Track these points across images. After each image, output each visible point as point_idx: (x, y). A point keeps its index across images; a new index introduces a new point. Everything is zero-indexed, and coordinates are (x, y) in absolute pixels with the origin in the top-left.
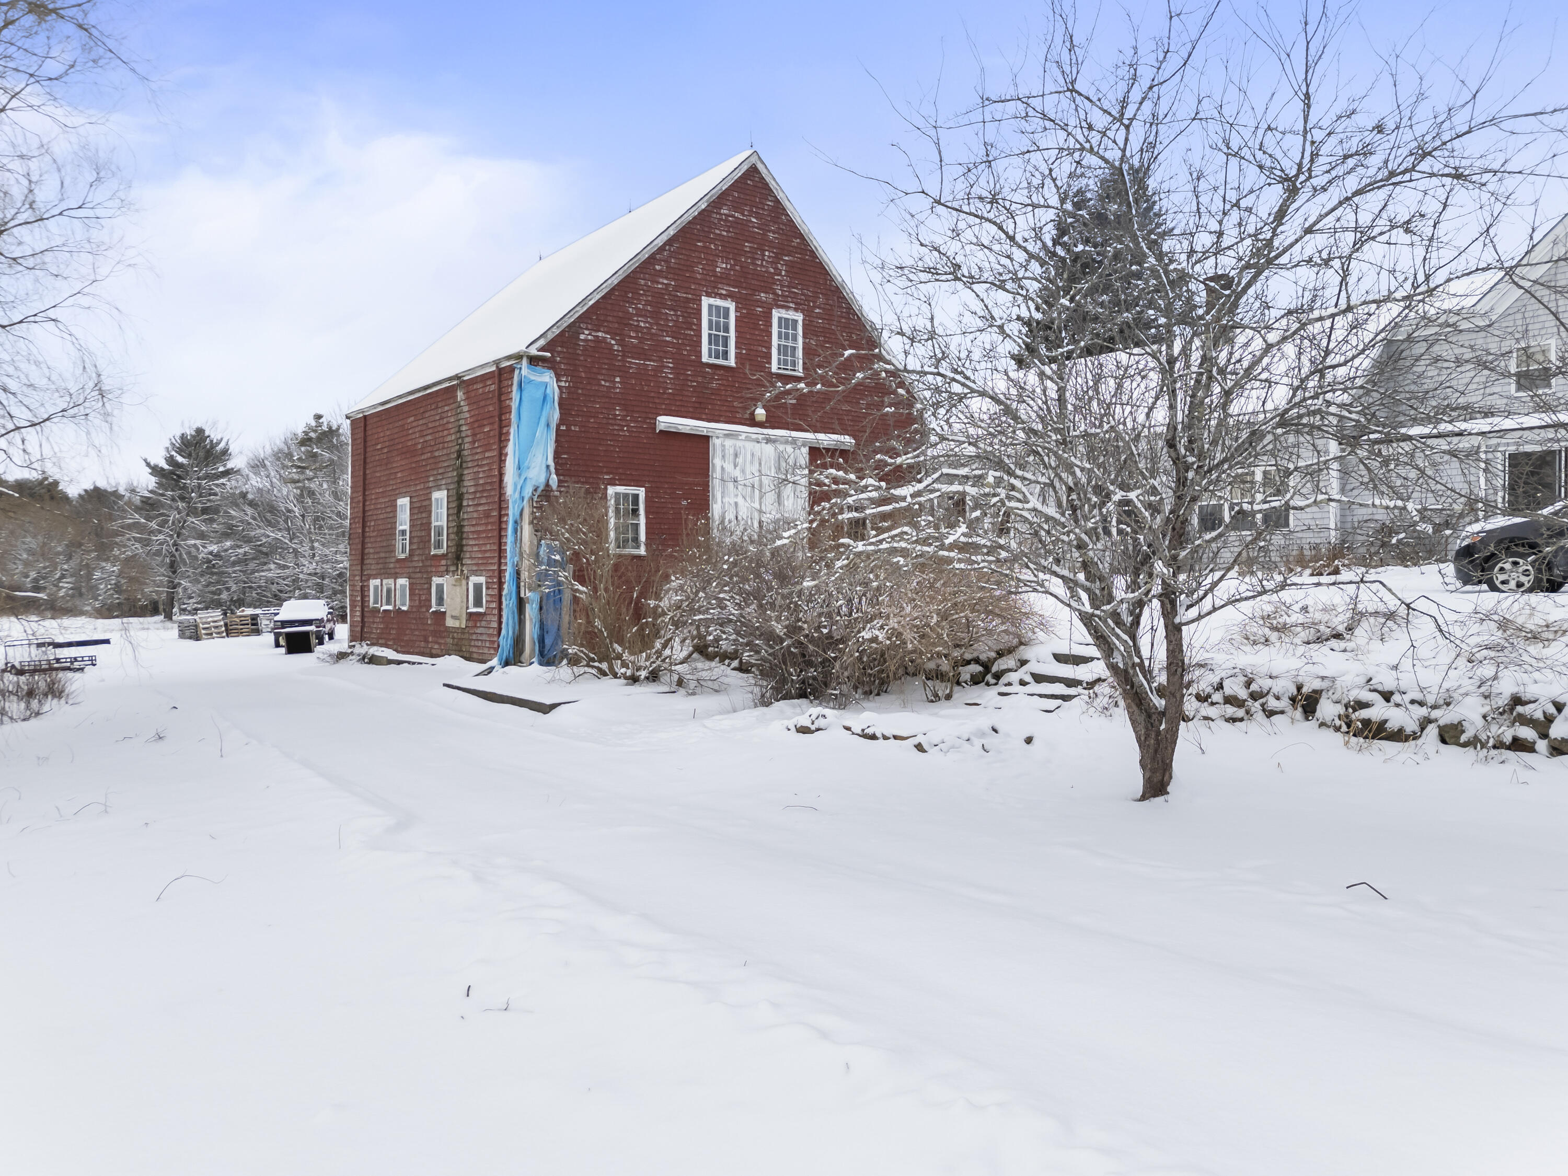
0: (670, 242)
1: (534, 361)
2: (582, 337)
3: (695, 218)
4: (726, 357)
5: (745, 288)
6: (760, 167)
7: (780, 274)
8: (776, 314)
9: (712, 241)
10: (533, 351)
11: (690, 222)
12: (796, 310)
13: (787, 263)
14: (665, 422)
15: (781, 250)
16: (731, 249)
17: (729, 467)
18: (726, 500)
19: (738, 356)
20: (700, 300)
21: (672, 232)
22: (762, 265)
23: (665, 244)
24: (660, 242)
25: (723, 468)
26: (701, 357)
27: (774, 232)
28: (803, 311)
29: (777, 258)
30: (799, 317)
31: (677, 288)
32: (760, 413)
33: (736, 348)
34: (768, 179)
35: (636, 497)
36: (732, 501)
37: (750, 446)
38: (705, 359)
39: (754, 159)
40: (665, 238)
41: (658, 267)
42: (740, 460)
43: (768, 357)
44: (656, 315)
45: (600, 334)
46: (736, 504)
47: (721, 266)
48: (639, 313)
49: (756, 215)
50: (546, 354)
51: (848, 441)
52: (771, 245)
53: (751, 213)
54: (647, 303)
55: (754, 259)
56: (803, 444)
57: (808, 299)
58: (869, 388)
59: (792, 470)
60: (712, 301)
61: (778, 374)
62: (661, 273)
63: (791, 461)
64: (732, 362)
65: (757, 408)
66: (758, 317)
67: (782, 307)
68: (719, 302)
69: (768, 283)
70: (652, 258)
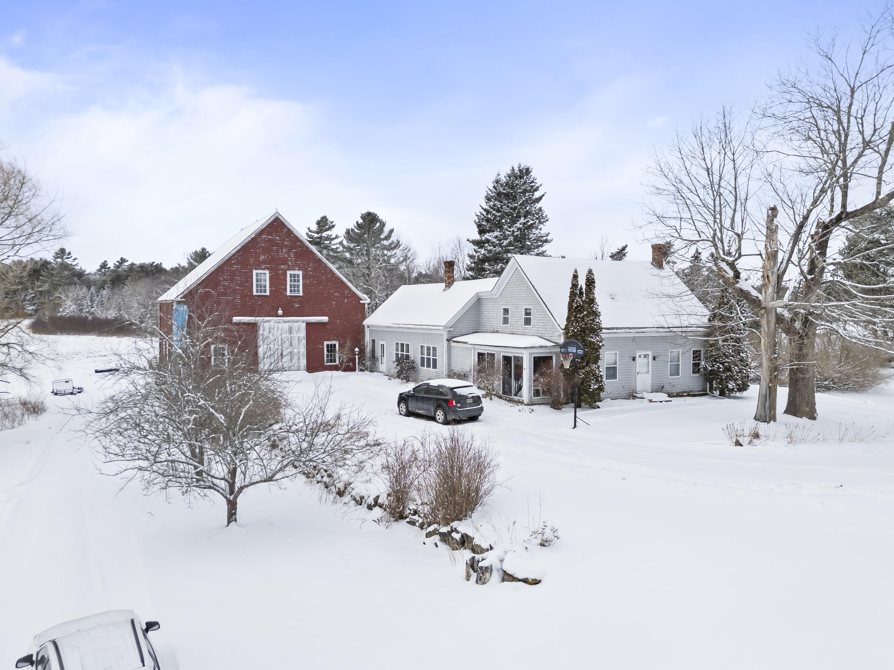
0: (238, 251)
1: (179, 302)
2: (199, 291)
3: (249, 241)
4: (265, 291)
5: (274, 265)
6: (280, 217)
7: (291, 257)
8: (289, 273)
9: (257, 249)
10: (179, 299)
11: (247, 243)
12: (299, 270)
13: (294, 252)
14: (237, 319)
15: (290, 248)
16: (267, 250)
17: (266, 334)
18: (265, 346)
19: (270, 291)
20: (252, 272)
21: (239, 248)
22: (282, 255)
23: (236, 253)
24: (233, 252)
25: (263, 335)
26: (253, 293)
27: (287, 241)
28: (302, 270)
29: (289, 251)
30: (300, 273)
31: (241, 269)
32: (280, 312)
33: (270, 287)
34: (284, 221)
35: (224, 349)
37: (276, 325)
38: (255, 293)
39: (277, 215)
40: (236, 250)
41: (233, 262)
42: (272, 331)
43: (285, 290)
44: (232, 280)
45: (207, 289)
46: (270, 347)
47: (262, 258)
48: (225, 280)
49: (279, 236)
50: (184, 300)
51: (325, 319)
52: (286, 246)
53: (276, 236)
54: (228, 275)
55: (278, 253)
56: (303, 322)
57: (305, 265)
58: (336, 297)
59: (297, 333)
60: (258, 271)
61: (290, 296)
62: (234, 264)
63: (297, 329)
64: (268, 293)
65: (279, 310)
66: (280, 275)
67: (292, 270)
68: (261, 271)
69: (284, 261)
70: (230, 259)
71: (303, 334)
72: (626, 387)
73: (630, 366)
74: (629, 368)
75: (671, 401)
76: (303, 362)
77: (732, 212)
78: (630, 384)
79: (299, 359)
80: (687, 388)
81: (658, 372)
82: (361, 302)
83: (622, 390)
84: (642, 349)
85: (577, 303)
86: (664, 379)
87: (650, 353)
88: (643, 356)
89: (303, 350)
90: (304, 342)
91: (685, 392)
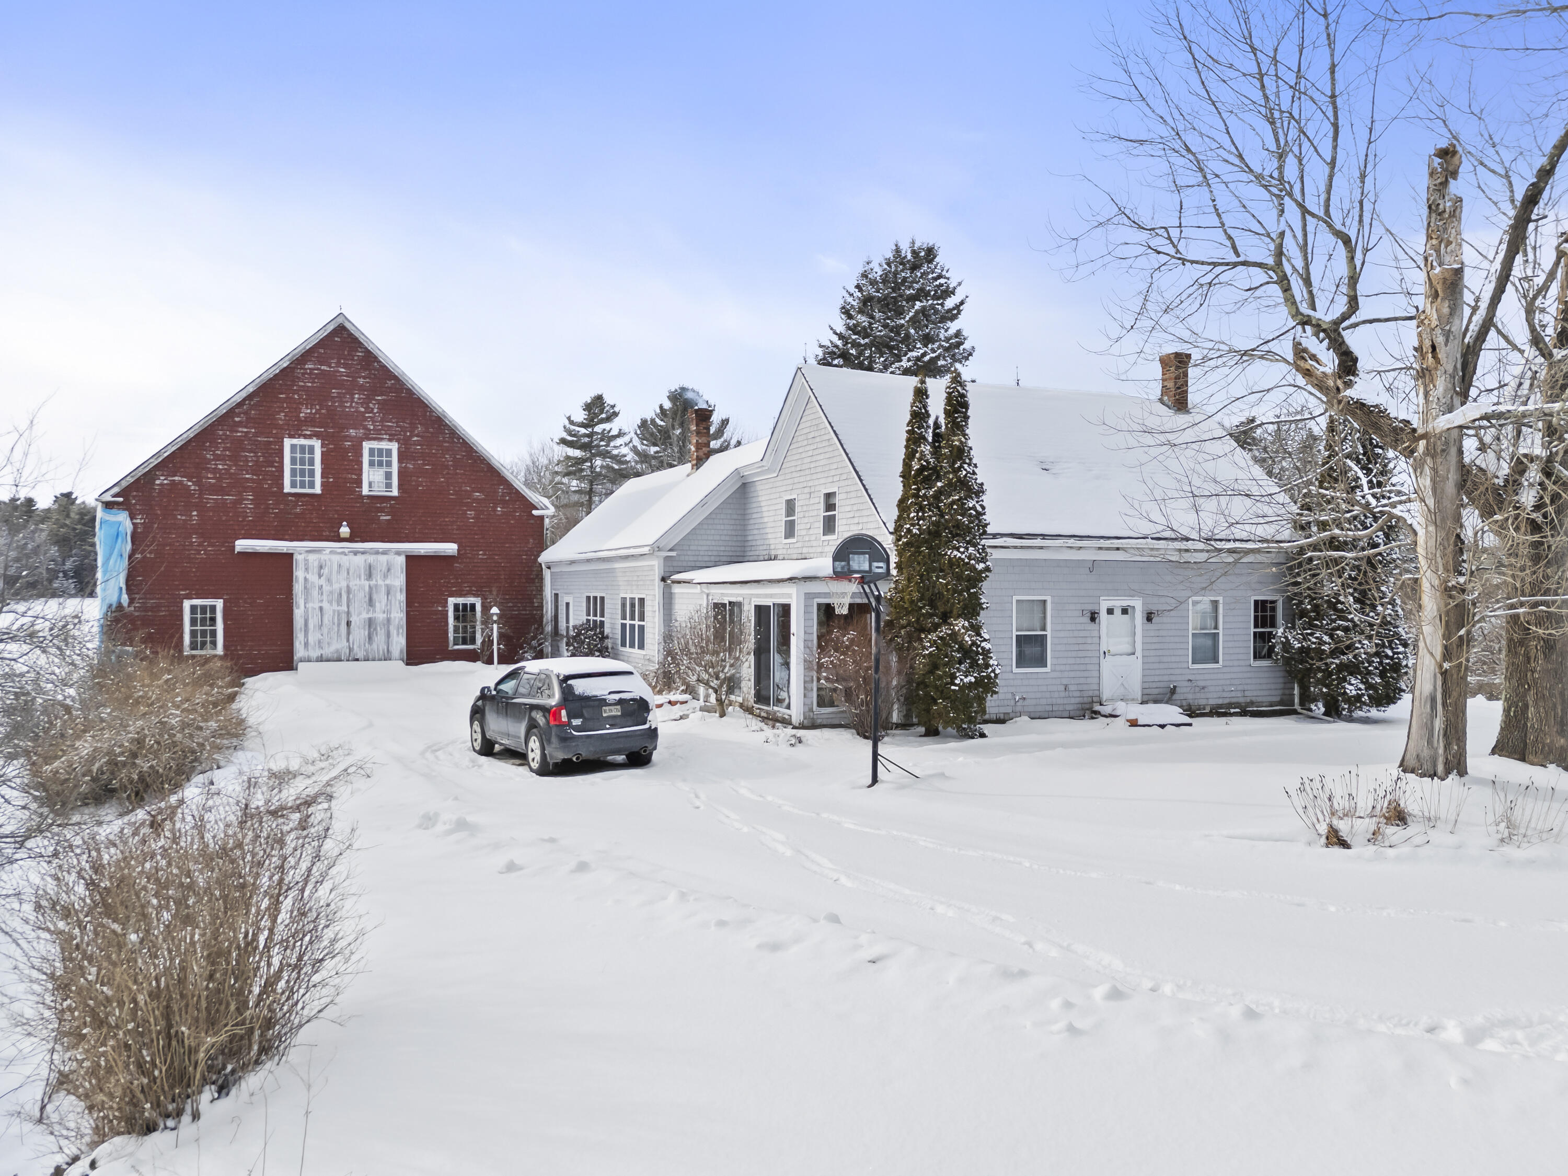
0: (250, 397)
1: (108, 505)
2: (158, 482)
3: (276, 375)
4: (312, 485)
5: (332, 428)
6: (347, 325)
7: (372, 412)
8: (367, 446)
9: (295, 392)
10: (108, 497)
11: (271, 379)
12: (390, 440)
13: (379, 402)
14: (242, 545)
15: (372, 392)
16: (318, 396)
17: (313, 578)
18: (310, 605)
19: (323, 485)
20: (283, 442)
21: (250, 389)
22: (351, 406)
23: (244, 400)
24: (238, 399)
25: (306, 579)
26: (283, 488)
27: (364, 378)
28: (398, 441)
29: (369, 399)
30: (394, 447)
31: (256, 435)
32: (345, 530)
33: (322, 477)
34: (357, 335)
35: (213, 608)
36: (317, 605)
37: (336, 558)
38: (287, 489)
39: (340, 320)
40: (244, 394)
41: (237, 419)
42: (325, 571)
43: (359, 483)
44: (235, 458)
45: (176, 478)
46: (321, 609)
47: (305, 412)
48: (217, 458)
49: (346, 366)
50: (121, 499)
51: (450, 548)
52: (361, 388)
53: (339, 364)
54: (225, 449)
55: (342, 403)
56: (398, 553)
57: (404, 430)
58: (477, 500)
59: (385, 577)
60: (295, 441)
61: (369, 497)
62: (240, 424)
63: (384, 569)
64: (318, 490)
65: (341, 525)
66: (347, 450)
67: (374, 439)
68: (303, 441)
69: (358, 420)
70: (231, 413)
71: (399, 580)
72: (1072, 688)
73: (1082, 634)
74: (1080, 641)
75: (1190, 725)
76: (399, 642)
77: (1327, 170)
78: (1082, 681)
79: (388, 635)
80: (1239, 694)
81: (1160, 653)
82: (535, 512)
83: (1063, 694)
84: (1115, 592)
85: (920, 459)
86: (1178, 671)
87: (1138, 604)
88: (1118, 612)
89: (399, 616)
90: (402, 597)
91: (1230, 705)
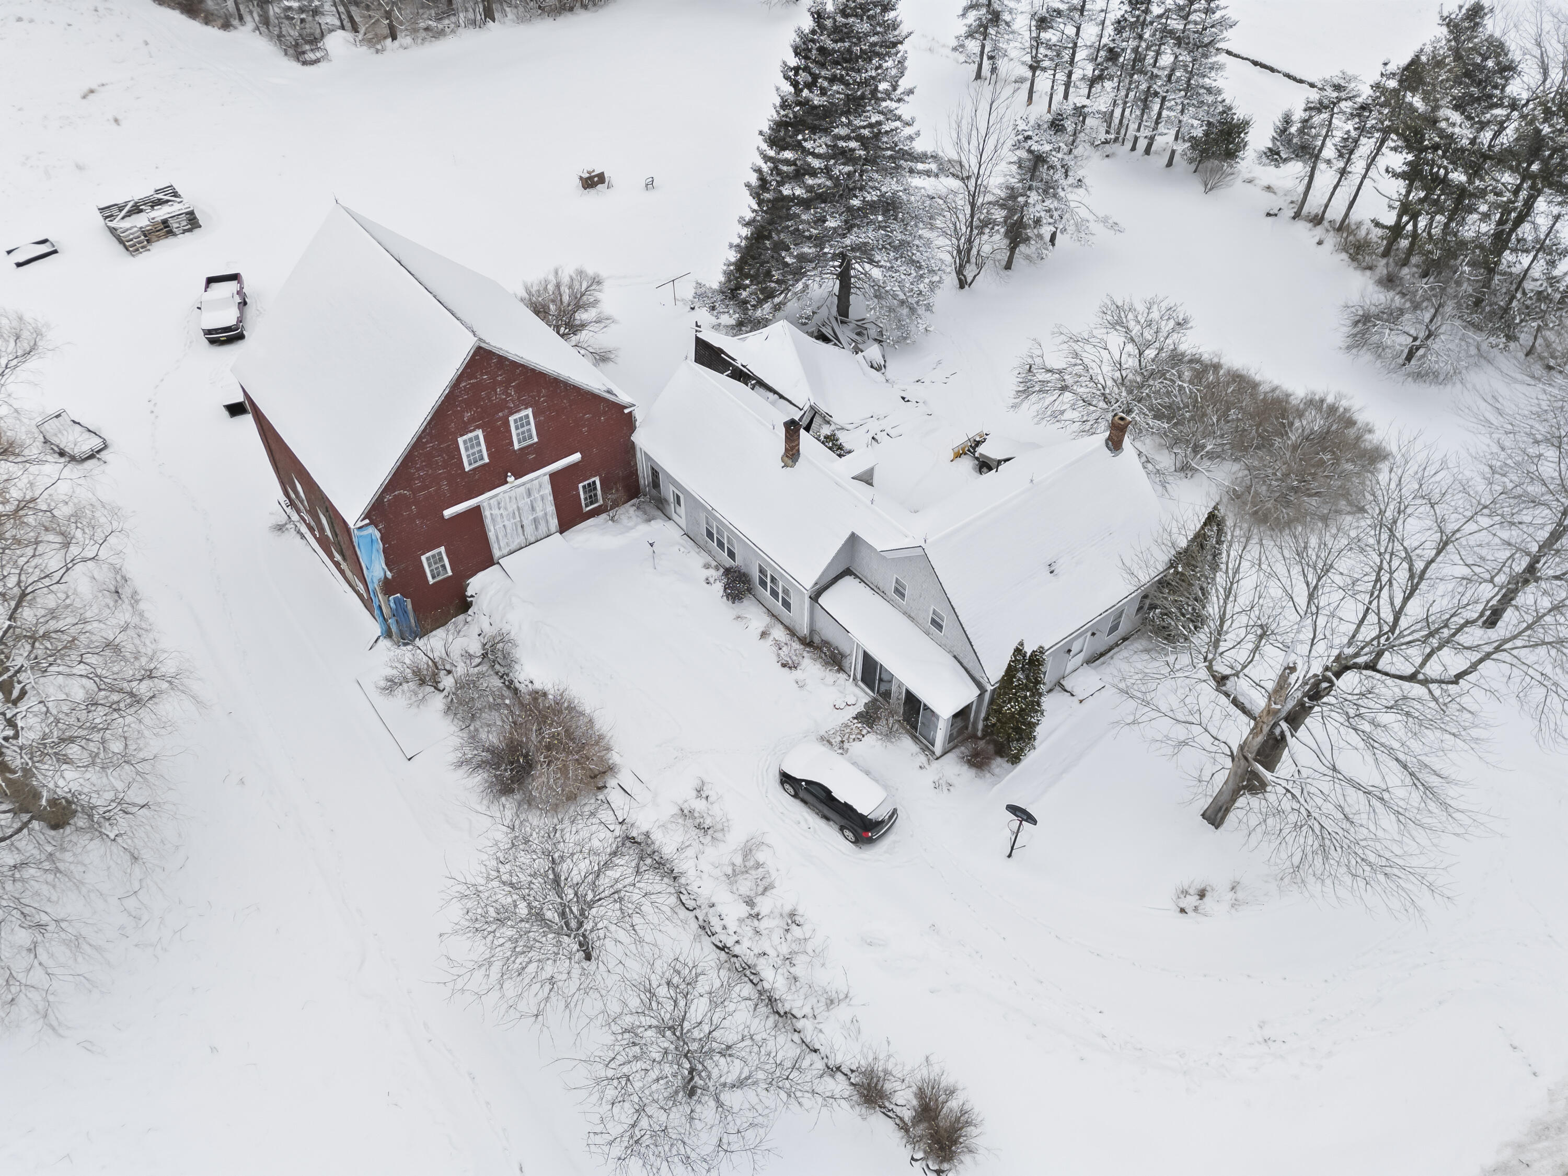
0: (429, 423)
2: (387, 499)
3: (444, 401)
4: (482, 459)
5: (487, 418)
6: (483, 345)
7: (510, 395)
8: (512, 419)
9: (457, 406)
11: (440, 407)
12: (526, 408)
13: (514, 386)
14: (448, 513)
15: (507, 384)
16: (473, 402)
17: (496, 511)
18: (497, 527)
19: (489, 455)
20: (457, 441)
21: (429, 418)
22: (496, 398)
23: (426, 427)
24: (422, 428)
25: (491, 514)
26: (464, 469)
27: (501, 375)
28: (531, 406)
29: (507, 388)
30: (529, 411)
31: (439, 444)
32: (510, 476)
33: (487, 451)
34: (490, 348)
35: (440, 553)
36: (501, 525)
37: (507, 495)
38: (467, 468)
39: (478, 344)
40: (425, 424)
41: (425, 441)
42: (502, 505)
43: (512, 444)
44: (429, 465)
45: (398, 492)
46: (504, 526)
47: (467, 416)
48: (418, 470)
49: (486, 374)
50: (367, 521)
51: (576, 457)
52: (501, 383)
53: (482, 374)
54: (422, 462)
55: (490, 399)
56: (545, 475)
57: (533, 397)
58: (588, 419)
59: (539, 491)
60: (465, 437)
61: (520, 449)
62: (427, 442)
63: (538, 486)
64: (487, 460)
65: (507, 476)
66: (499, 427)
67: (516, 412)
68: (470, 435)
69: (502, 406)
70: (420, 439)
71: (547, 490)
76: (554, 523)
79: (547, 522)
80: (1120, 638)
81: (1094, 643)
82: (626, 411)
86: (1098, 646)
89: (551, 509)
90: (551, 498)
